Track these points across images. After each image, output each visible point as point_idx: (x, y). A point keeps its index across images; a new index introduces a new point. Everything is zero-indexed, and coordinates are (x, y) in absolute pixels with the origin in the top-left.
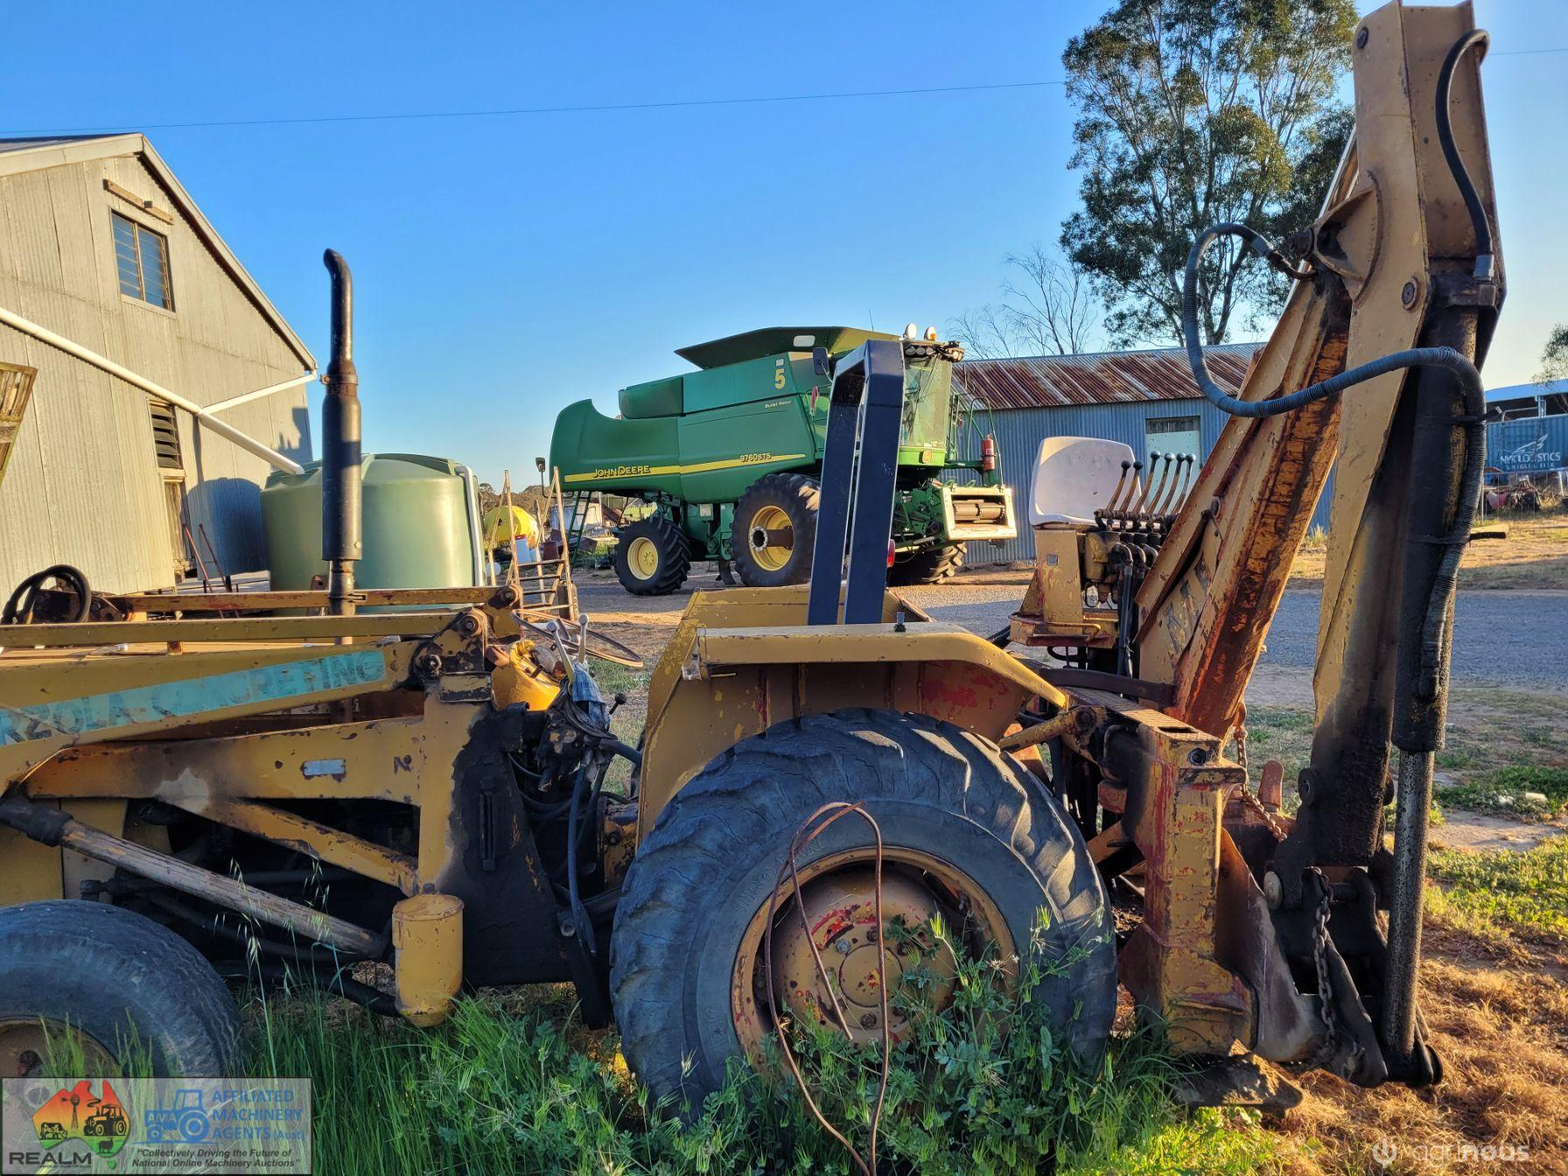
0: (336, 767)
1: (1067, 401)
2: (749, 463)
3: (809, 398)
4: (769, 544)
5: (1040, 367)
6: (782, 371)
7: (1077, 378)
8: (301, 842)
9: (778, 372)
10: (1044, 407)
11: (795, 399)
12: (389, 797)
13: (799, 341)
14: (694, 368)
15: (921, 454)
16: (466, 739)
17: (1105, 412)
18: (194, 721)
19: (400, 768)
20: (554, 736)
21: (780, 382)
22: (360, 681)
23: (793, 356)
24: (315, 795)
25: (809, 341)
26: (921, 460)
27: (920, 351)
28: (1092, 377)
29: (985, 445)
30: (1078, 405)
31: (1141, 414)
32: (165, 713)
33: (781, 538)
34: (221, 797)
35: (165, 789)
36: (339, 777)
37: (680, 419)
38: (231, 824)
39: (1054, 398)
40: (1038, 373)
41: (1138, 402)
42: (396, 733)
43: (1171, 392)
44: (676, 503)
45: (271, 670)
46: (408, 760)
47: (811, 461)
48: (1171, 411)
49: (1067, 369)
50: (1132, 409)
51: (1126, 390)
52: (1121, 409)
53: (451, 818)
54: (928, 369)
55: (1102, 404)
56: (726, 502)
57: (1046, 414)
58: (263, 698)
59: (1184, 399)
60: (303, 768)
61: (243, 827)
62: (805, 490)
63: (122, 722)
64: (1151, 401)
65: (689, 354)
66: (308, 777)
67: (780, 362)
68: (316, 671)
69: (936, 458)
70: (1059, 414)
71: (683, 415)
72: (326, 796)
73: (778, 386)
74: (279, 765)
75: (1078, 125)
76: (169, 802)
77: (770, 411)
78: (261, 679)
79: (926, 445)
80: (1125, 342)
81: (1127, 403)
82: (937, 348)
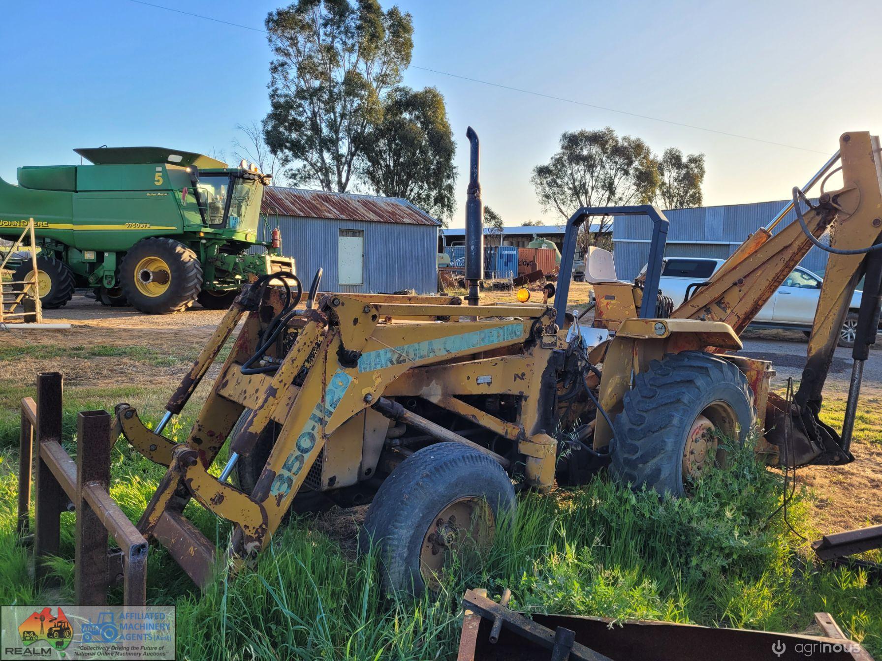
0: (488, 379)
1: (302, 214)
2: (132, 228)
3: (181, 194)
4: (153, 281)
5: (281, 193)
6: (161, 174)
7: (303, 202)
8: (473, 416)
9: (157, 175)
10: (291, 216)
11: (170, 193)
12: (510, 393)
13: (172, 158)
14: (87, 162)
15: (247, 235)
16: (546, 365)
17: (320, 223)
18: (458, 355)
19: (518, 379)
20: (579, 363)
21: (158, 181)
22: (515, 338)
23: (169, 167)
24: (479, 393)
25: (178, 159)
26: (246, 239)
27: (251, 177)
28: (309, 202)
29: (275, 233)
30: (307, 217)
31: (337, 226)
32: (448, 351)
33: (161, 278)
34: (445, 395)
35: (424, 391)
36: (489, 384)
37: (74, 194)
38: (448, 408)
39: (293, 211)
40: (281, 196)
41: (337, 219)
42: (517, 362)
43: (351, 216)
44: (60, 248)
45: (486, 331)
46: (523, 375)
47: (181, 231)
48: (351, 226)
49: (295, 196)
50: (333, 223)
51: (330, 213)
52: (327, 222)
53: (539, 401)
54: (253, 188)
55: (319, 218)
56: (109, 251)
57: (291, 220)
58: (483, 345)
59: (357, 220)
60: (477, 380)
61: (451, 409)
62: (179, 249)
63: (432, 355)
64: (343, 220)
65: (86, 153)
66: (478, 384)
67: (159, 169)
68: (501, 331)
69: (252, 239)
70: (298, 220)
71: (76, 192)
72: (484, 393)
73: (156, 183)
74: (468, 378)
75: (272, 63)
76: (425, 398)
77: (151, 198)
78: (483, 335)
79: (249, 230)
80: (296, 184)
81: (331, 219)
82: (259, 176)
